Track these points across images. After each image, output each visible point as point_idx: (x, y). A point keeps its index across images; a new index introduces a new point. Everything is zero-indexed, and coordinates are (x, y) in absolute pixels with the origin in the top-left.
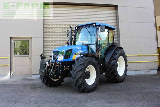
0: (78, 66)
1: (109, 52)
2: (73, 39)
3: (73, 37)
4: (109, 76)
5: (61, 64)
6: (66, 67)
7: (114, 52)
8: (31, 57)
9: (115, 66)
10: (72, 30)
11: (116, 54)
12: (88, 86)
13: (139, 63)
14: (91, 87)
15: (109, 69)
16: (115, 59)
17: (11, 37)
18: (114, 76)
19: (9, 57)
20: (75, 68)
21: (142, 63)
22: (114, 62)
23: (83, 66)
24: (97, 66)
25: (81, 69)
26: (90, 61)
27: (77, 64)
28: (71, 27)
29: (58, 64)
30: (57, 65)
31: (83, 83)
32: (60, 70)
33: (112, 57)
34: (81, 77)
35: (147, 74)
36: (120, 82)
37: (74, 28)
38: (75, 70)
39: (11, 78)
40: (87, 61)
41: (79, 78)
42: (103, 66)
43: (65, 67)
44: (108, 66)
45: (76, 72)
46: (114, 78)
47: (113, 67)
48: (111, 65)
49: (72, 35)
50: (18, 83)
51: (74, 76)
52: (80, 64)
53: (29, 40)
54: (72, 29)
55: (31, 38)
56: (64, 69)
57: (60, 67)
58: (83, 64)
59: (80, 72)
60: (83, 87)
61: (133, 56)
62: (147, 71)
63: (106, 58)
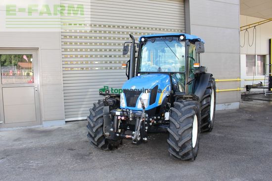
0: (184, 120)
2: (136, 59)
3: (137, 54)
5: (147, 116)
9: (209, 107)
10: (134, 43)
11: (211, 89)
16: (209, 96)
20: (178, 123)
21: (221, 93)
23: (191, 120)
27: (180, 116)
28: (131, 36)
35: (227, 109)
37: (139, 39)
38: (178, 127)
40: (194, 110)
41: (187, 142)
43: (151, 119)
45: (181, 131)
49: (135, 52)
51: (177, 138)
52: (186, 116)
54: (134, 41)
55: (37, 49)
56: (151, 124)
57: (146, 121)
59: (189, 130)
62: (227, 104)
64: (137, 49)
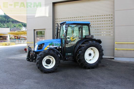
11: (84, 47)
17: (34, 30)
19: (33, 42)
29: (32, 53)
40: (44, 53)
57: (34, 55)
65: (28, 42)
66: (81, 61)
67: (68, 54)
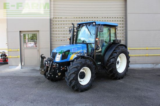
0: (72, 69)
1: (109, 50)
2: (75, 36)
3: (75, 34)
4: (108, 73)
5: (58, 65)
6: (63, 67)
7: (114, 50)
8: (39, 49)
9: (114, 64)
11: (116, 53)
12: (81, 86)
13: (146, 57)
14: (84, 87)
15: (108, 67)
16: (114, 58)
17: (20, 31)
18: (112, 74)
19: (19, 50)
20: (69, 70)
21: (149, 57)
22: (113, 60)
23: (76, 69)
24: (92, 67)
25: (74, 72)
26: (84, 63)
27: (71, 67)
29: (55, 65)
30: (54, 67)
31: (76, 84)
32: (57, 70)
33: (112, 55)
34: (74, 79)
35: (155, 67)
36: (119, 79)
37: (76, 26)
38: (69, 73)
39: (22, 68)
40: (80, 64)
41: (72, 80)
42: (102, 64)
43: (61, 67)
44: (107, 64)
45: (69, 74)
46: (113, 76)
47: (112, 65)
48: (110, 64)
49: (74, 32)
50: (26, 75)
51: (68, 78)
52: (73, 67)
53: (37, 33)
54: (74, 26)
55: (38, 31)
56: (61, 69)
57: (57, 68)
58: (76, 67)
59: (73, 74)
60: (76, 88)
61: (140, 49)
62: (155, 64)
63: (105, 57)
64: (76, 31)
65: (10, 50)
66: (114, 71)
67: (98, 63)
